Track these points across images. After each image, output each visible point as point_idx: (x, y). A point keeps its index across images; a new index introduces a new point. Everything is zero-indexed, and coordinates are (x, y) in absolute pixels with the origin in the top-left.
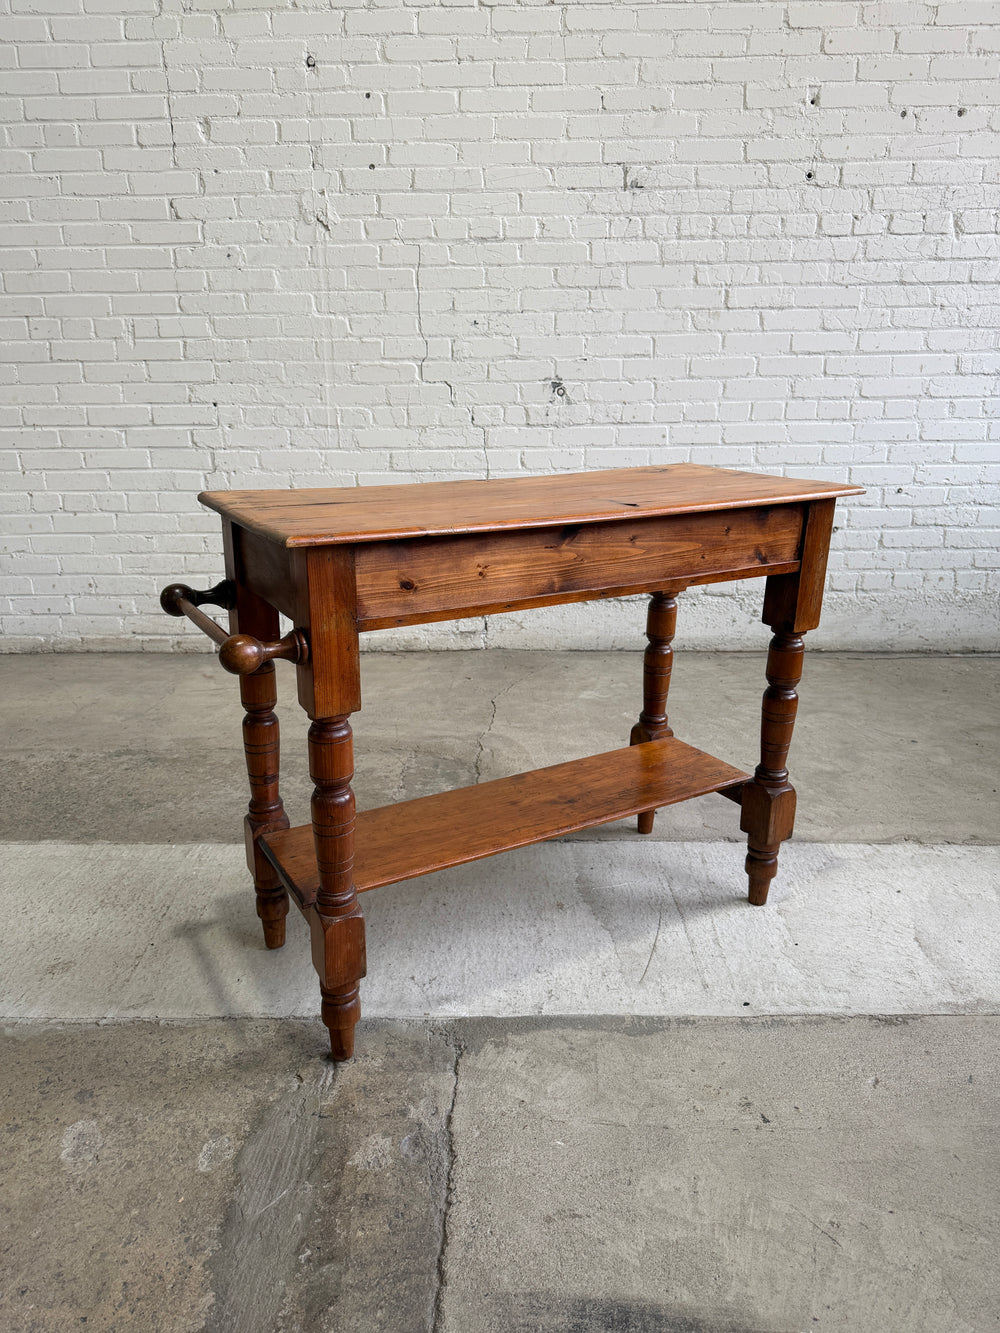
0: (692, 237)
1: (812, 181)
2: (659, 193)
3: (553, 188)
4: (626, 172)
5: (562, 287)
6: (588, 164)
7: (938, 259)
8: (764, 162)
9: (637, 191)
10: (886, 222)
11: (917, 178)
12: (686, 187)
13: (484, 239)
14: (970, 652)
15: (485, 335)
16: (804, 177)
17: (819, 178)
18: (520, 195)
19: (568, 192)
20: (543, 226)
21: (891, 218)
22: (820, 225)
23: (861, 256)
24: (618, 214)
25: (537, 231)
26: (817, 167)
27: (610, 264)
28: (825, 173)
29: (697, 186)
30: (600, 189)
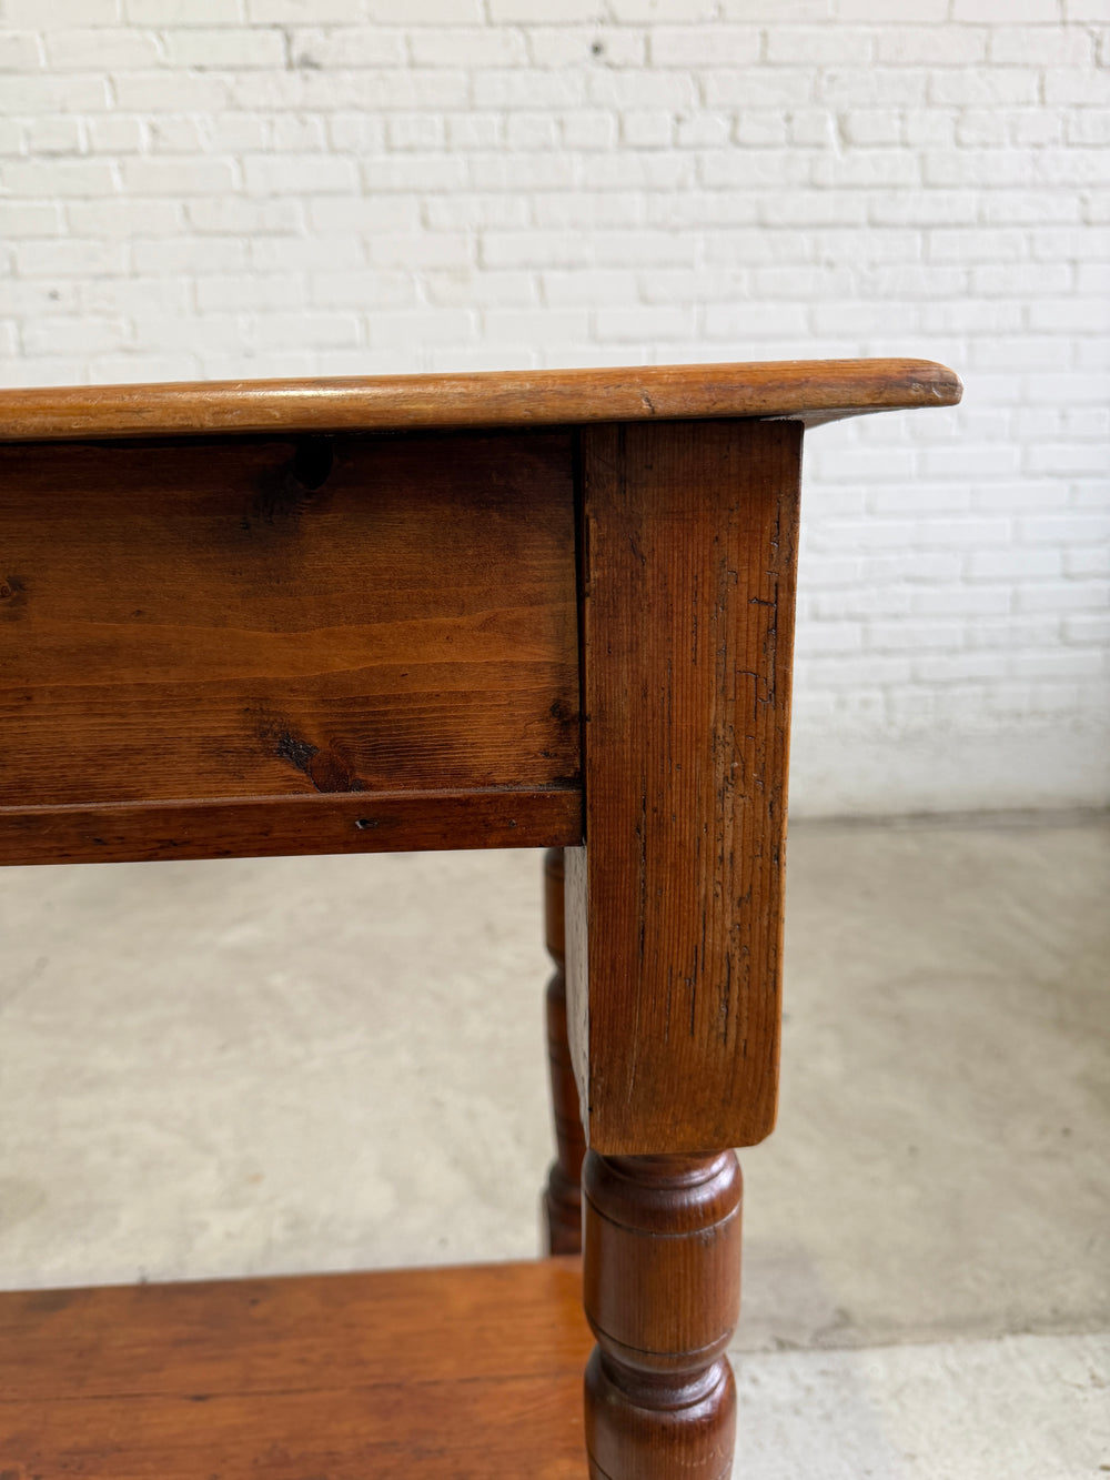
0: (410, 149)
1: (602, 58)
2: (348, 76)
3: (164, 67)
4: (289, 40)
5: (198, 233)
6: (223, 27)
7: (817, 187)
8: (520, 25)
9: (311, 73)
10: (726, 126)
11: (772, 55)
12: (394, 66)
13: (53, 155)
14: (924, 818)
15: (74, 314)
16: (587, 51)
17: (613, 53)
18: (111, 81)
19: (193, 75)
20: (154, 131)
21: (735, 120)
22: (621, 130)
23: (691, 180)
24: (281, 111)
25: (145, 139)
26: (607, 34)
27: (275, 195)
28: (621, 44)
29: (413, 65)
30: (248, 68)
